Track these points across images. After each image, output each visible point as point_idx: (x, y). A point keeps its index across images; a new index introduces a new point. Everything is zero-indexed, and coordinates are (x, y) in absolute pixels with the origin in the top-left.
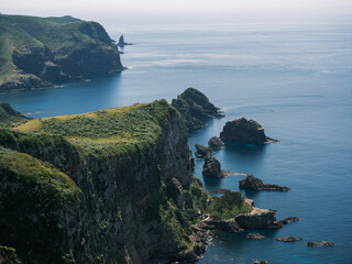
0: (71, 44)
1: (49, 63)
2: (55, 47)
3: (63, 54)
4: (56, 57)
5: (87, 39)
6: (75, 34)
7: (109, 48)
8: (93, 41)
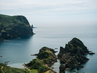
0: (13, 24)
1: (3, 31)
2: (6, 25)
3: (10, 28)
4: (7, 29)
5: (19, 22)
6: (15, 20)
7: (28, 26)
8: (22, 23)
